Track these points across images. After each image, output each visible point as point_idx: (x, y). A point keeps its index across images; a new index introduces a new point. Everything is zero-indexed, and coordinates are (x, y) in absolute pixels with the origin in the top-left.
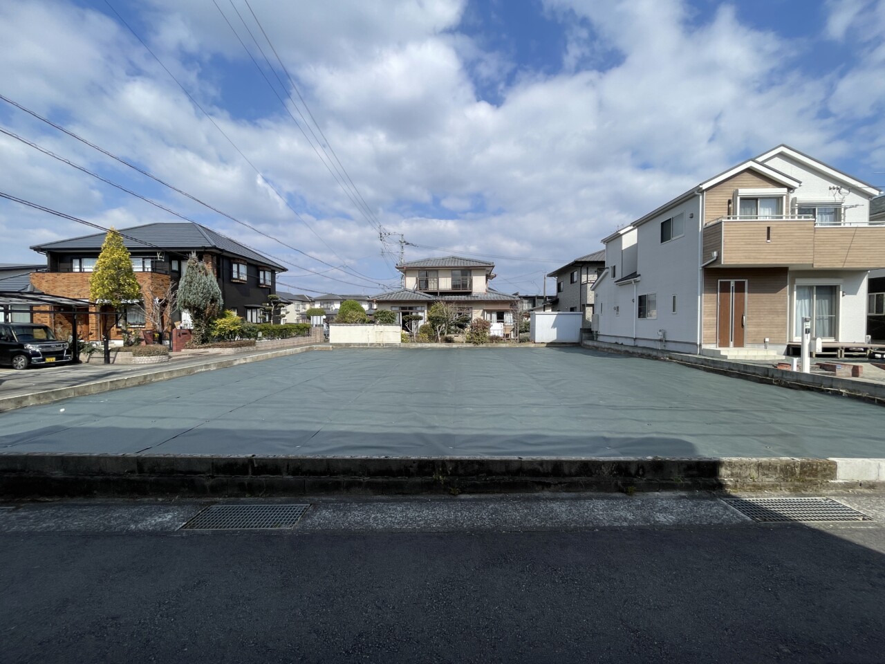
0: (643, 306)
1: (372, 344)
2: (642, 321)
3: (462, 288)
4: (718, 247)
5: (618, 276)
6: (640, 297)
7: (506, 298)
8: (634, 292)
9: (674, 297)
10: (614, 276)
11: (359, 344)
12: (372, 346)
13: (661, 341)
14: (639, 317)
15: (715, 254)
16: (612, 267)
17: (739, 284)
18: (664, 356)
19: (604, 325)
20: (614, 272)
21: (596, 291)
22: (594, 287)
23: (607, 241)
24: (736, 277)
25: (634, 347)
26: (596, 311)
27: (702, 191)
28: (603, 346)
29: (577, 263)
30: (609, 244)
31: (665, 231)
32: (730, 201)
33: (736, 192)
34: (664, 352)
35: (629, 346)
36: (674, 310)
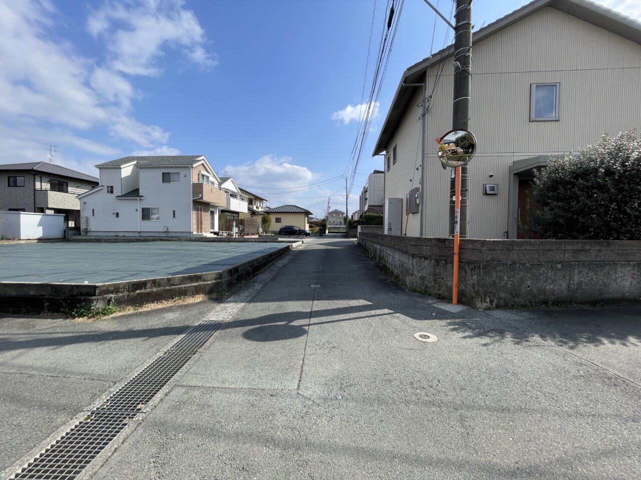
0: (146, 214)
2: (146, 222)
4: (202, 192)
5: (118, 191)
6: (142, 208)
8: (139, 205)
9: (174, 211)
10: (112, 192)
13: (165, 232)
14: (143, 219)
15: (200, 195)
16: (108, 187)
17: (201, 208)
18: (174, 238)
19: (95, 225)
20: (111, 190)
21: (84, 200)
22: (80, 197)
23: (101, 167)
24: (201, 205)
25: (141, 236)
26: (83, 215)
27: (192, 167)
28: (105, 238)
29: (32, 170)
30: (104, 171)
31: (166, 178)
32: (198, 175)
33: (200, 172)
34: (172, 237)
35: (135, 237)
36: (174, 217)
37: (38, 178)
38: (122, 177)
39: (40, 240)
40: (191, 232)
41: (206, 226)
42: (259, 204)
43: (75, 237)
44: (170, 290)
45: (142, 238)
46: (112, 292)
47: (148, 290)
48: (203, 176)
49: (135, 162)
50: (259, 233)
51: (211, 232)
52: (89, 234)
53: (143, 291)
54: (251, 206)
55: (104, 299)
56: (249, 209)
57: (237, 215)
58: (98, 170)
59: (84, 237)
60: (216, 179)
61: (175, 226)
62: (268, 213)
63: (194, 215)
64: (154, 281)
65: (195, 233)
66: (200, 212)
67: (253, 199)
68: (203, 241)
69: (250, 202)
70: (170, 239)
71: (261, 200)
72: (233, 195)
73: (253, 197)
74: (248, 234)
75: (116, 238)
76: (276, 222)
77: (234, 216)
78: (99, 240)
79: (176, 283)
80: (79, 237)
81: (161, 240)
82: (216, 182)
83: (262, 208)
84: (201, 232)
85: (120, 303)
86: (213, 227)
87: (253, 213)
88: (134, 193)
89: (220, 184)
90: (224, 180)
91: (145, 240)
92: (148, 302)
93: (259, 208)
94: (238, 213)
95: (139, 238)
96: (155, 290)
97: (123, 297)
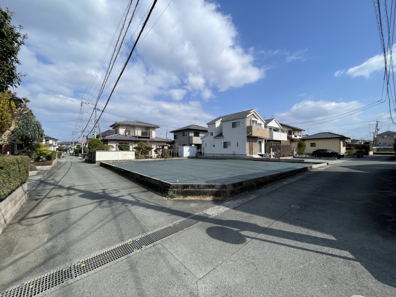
0: (226, 145)
1: (120, 160)
2: (225, 149)
3: (146, 136)
4: (251, 131)
5: (214, 135)
6: (224, 142)
7: (165, 141)
8: (222, 141)
9: (238, 143)
10: (212, 135)
11: (113, 161)
12: (120, 162)
13: (233, 154)
14: (224, 148)
15: (251, 133)
16: (211, 133)
17: (252, 140)
18: (237, 158)
19: (207, 151)
20: (212, 134)
21: (203, 140)
22: (202, 138)
23: (208, 124)
24: (252, 139)
25: (223, 156)
26: (203, 146)
27: (246, 117)
28: (210, 157)
29: (188, 129)
30: (210, 125)
31: (234, 125)
32: (250, 121)
33: (251, 119)
34: (236, 157)
35: (220, 157)
36: (238, 146)
37: (190, 132)
38: (216, 127)
39: (189, 157)
40: (246, 155)
41: (255, 151)
42: (297, 133)
43: (200, 156)
44: (198, 191)
45: (223, 158)
46: (176, 188)
47: (189, 189)
48: (253, 121)
49: (221, 119)
50: (293, 155)
51: (259, 155)
52: (204, 155)
53: (187, 189)
54: (290, 136)
55: (173, 191)
56: (288, 138)
57: (279, 142)
58: (207, 125)
59: (202, 157)
60: (263, 121)
61: (238, 152)
62: (303, 140)
63: (247, 145)
64: (192, 185)
65: (248, 155)
66: (251, 142)
67: (291, 130)
68: (252, 160)
69: (290, 133)
70: (236, 158)
71: (300, 130)
72: (276, 130)
73: (291, 129)
74: (284, 156)
75: (213, 157)
76: (311, 146)
77: (277, 144)
78: (207, 158)
79: (202, 188)
80: (201, 156)
81: (231, 159)
82: (263, 123)
83: (300, 136)
84: (252, 154)
85: (179, 193)
86: (261, 151)
87: (292, 140)
88: (220, 135)
89: (266, 124)
90: (268, 121)
91: (224, 159)
92: (189, 195)
93: (298, 136)
94: (280, 141)
95: (222, 157)
96: (192, 190)
97: (179, 191)
